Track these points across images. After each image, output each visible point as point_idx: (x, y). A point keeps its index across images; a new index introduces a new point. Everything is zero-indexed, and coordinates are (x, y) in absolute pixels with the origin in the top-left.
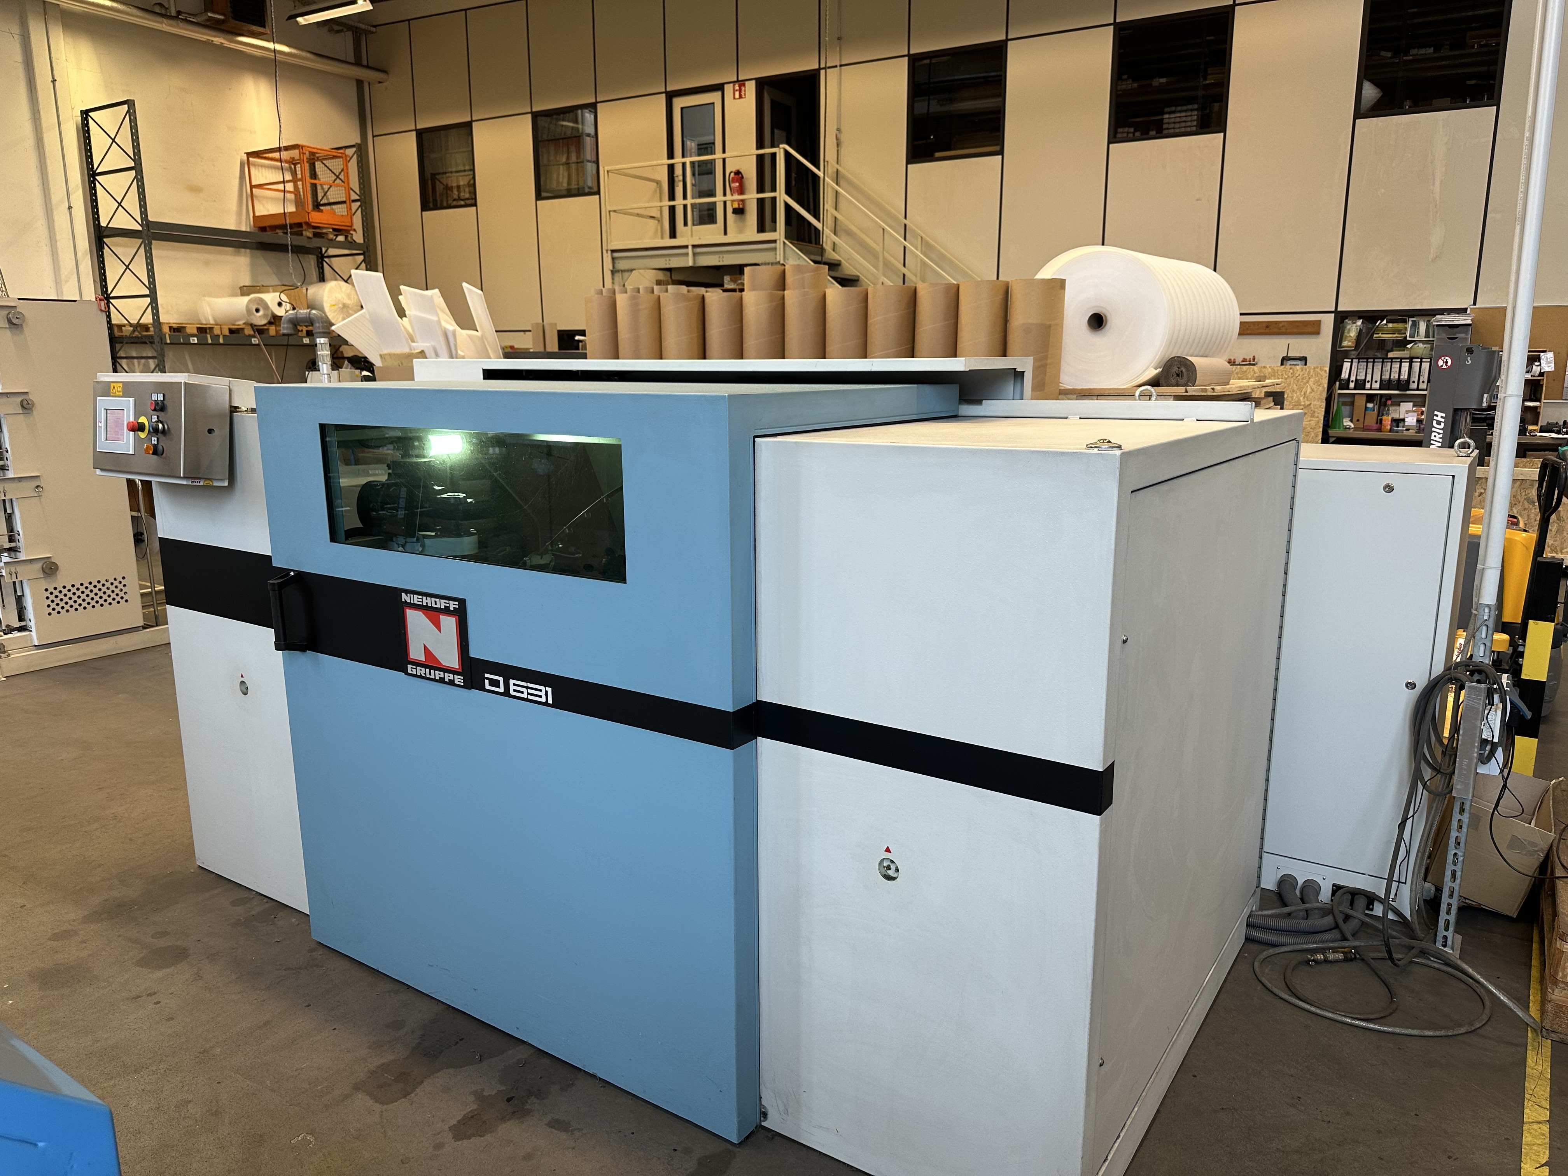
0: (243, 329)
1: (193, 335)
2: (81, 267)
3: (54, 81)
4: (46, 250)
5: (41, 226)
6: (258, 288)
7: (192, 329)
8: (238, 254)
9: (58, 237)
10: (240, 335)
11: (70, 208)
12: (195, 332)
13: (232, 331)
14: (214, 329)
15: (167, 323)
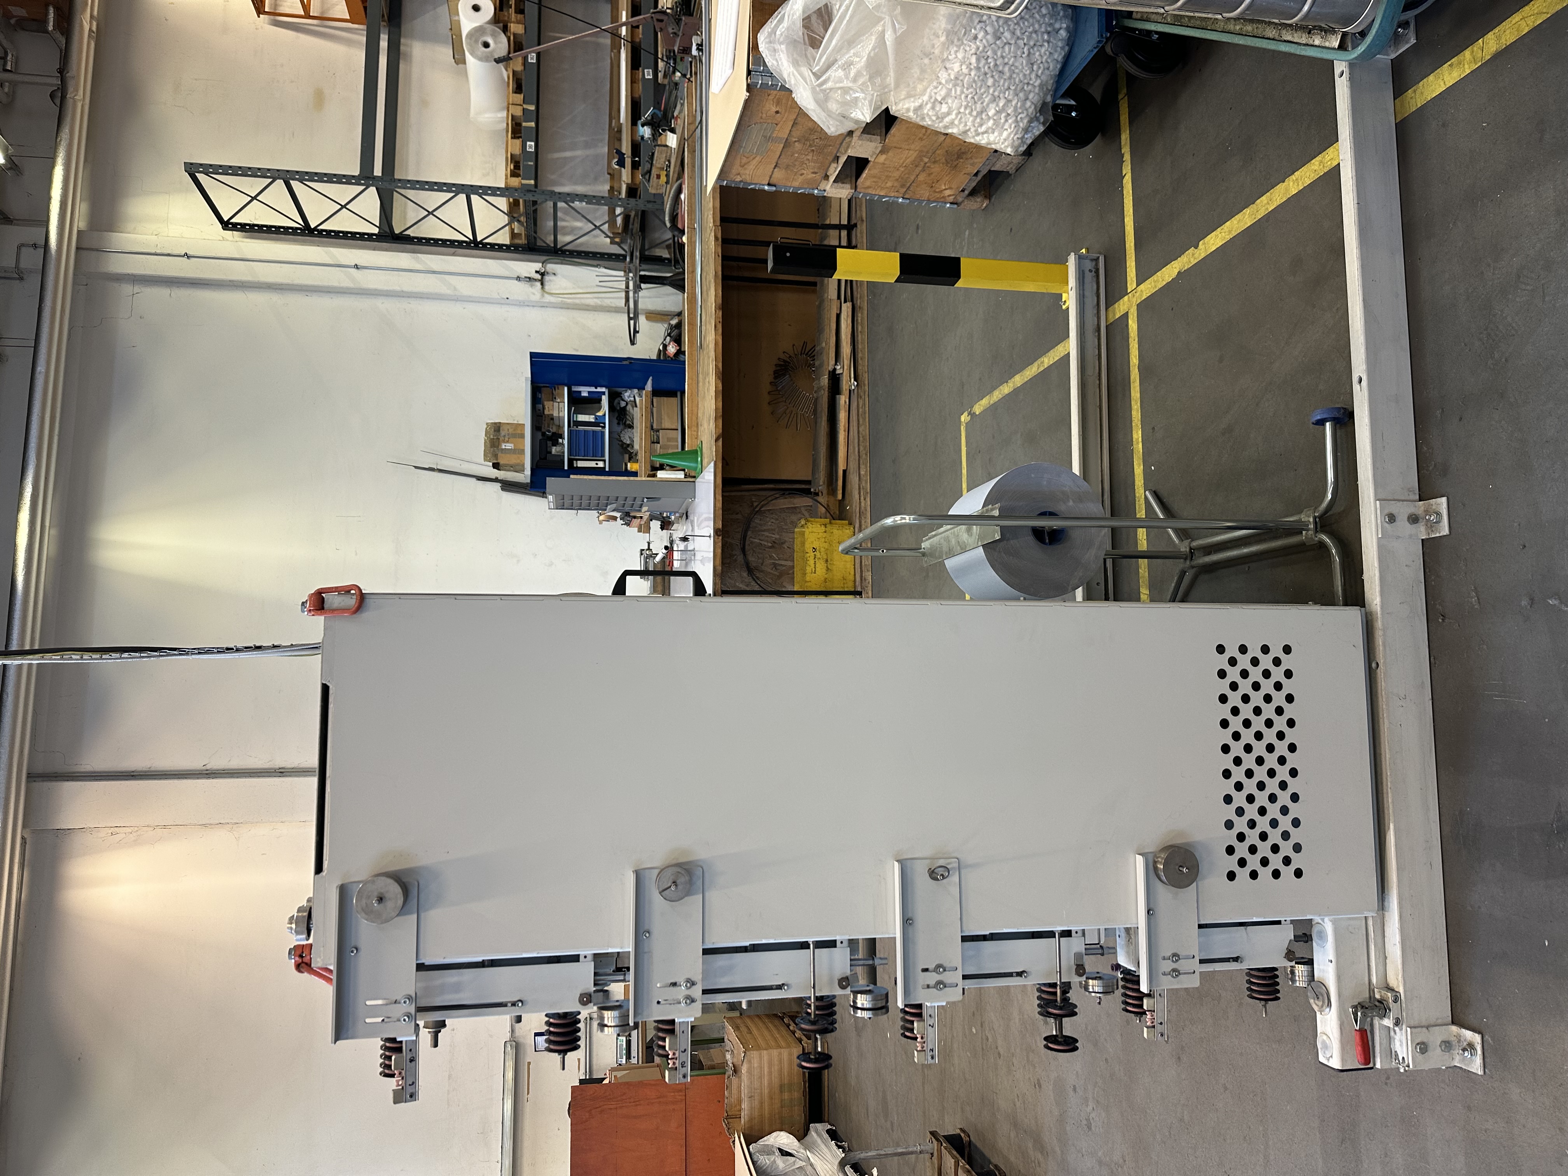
0: (514, 72)
1: (524, 146)
2: (436, 268)
3: (188, 256)
4: (415, 305)
5: (383, 304)
6: (454, 37)
7: (515, 146)
8: (408, 57)
9: (397, 288)
10: (523, 78)
11: (356, 267)
12: (518, 142)
13: (518, 89)
14: (515, 114)
15: (506, 179)
